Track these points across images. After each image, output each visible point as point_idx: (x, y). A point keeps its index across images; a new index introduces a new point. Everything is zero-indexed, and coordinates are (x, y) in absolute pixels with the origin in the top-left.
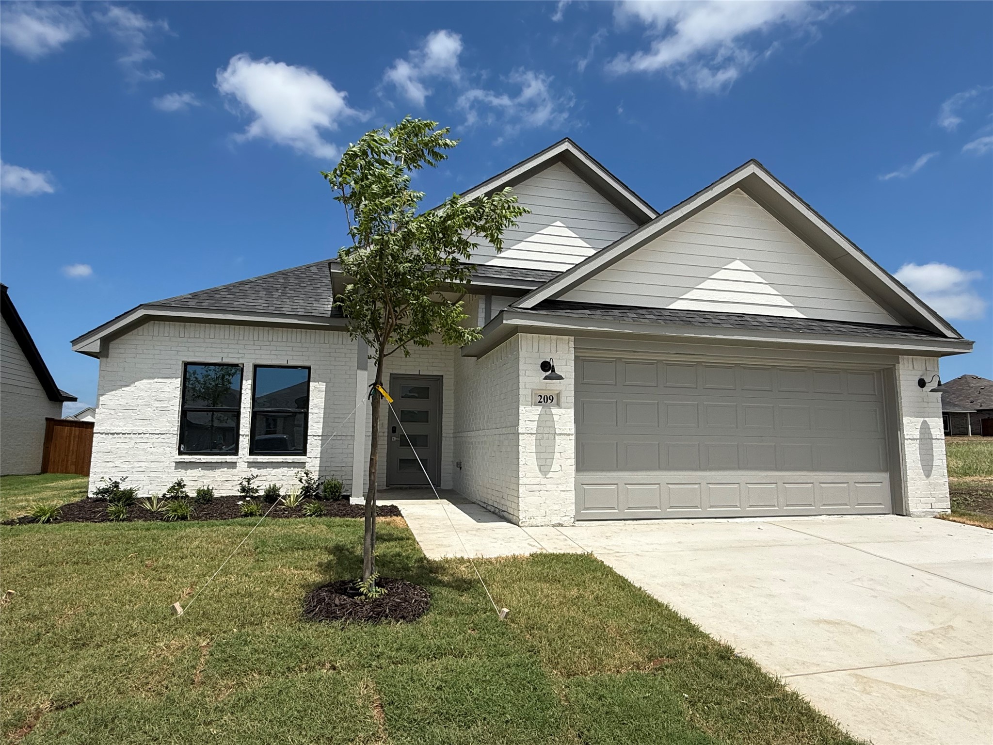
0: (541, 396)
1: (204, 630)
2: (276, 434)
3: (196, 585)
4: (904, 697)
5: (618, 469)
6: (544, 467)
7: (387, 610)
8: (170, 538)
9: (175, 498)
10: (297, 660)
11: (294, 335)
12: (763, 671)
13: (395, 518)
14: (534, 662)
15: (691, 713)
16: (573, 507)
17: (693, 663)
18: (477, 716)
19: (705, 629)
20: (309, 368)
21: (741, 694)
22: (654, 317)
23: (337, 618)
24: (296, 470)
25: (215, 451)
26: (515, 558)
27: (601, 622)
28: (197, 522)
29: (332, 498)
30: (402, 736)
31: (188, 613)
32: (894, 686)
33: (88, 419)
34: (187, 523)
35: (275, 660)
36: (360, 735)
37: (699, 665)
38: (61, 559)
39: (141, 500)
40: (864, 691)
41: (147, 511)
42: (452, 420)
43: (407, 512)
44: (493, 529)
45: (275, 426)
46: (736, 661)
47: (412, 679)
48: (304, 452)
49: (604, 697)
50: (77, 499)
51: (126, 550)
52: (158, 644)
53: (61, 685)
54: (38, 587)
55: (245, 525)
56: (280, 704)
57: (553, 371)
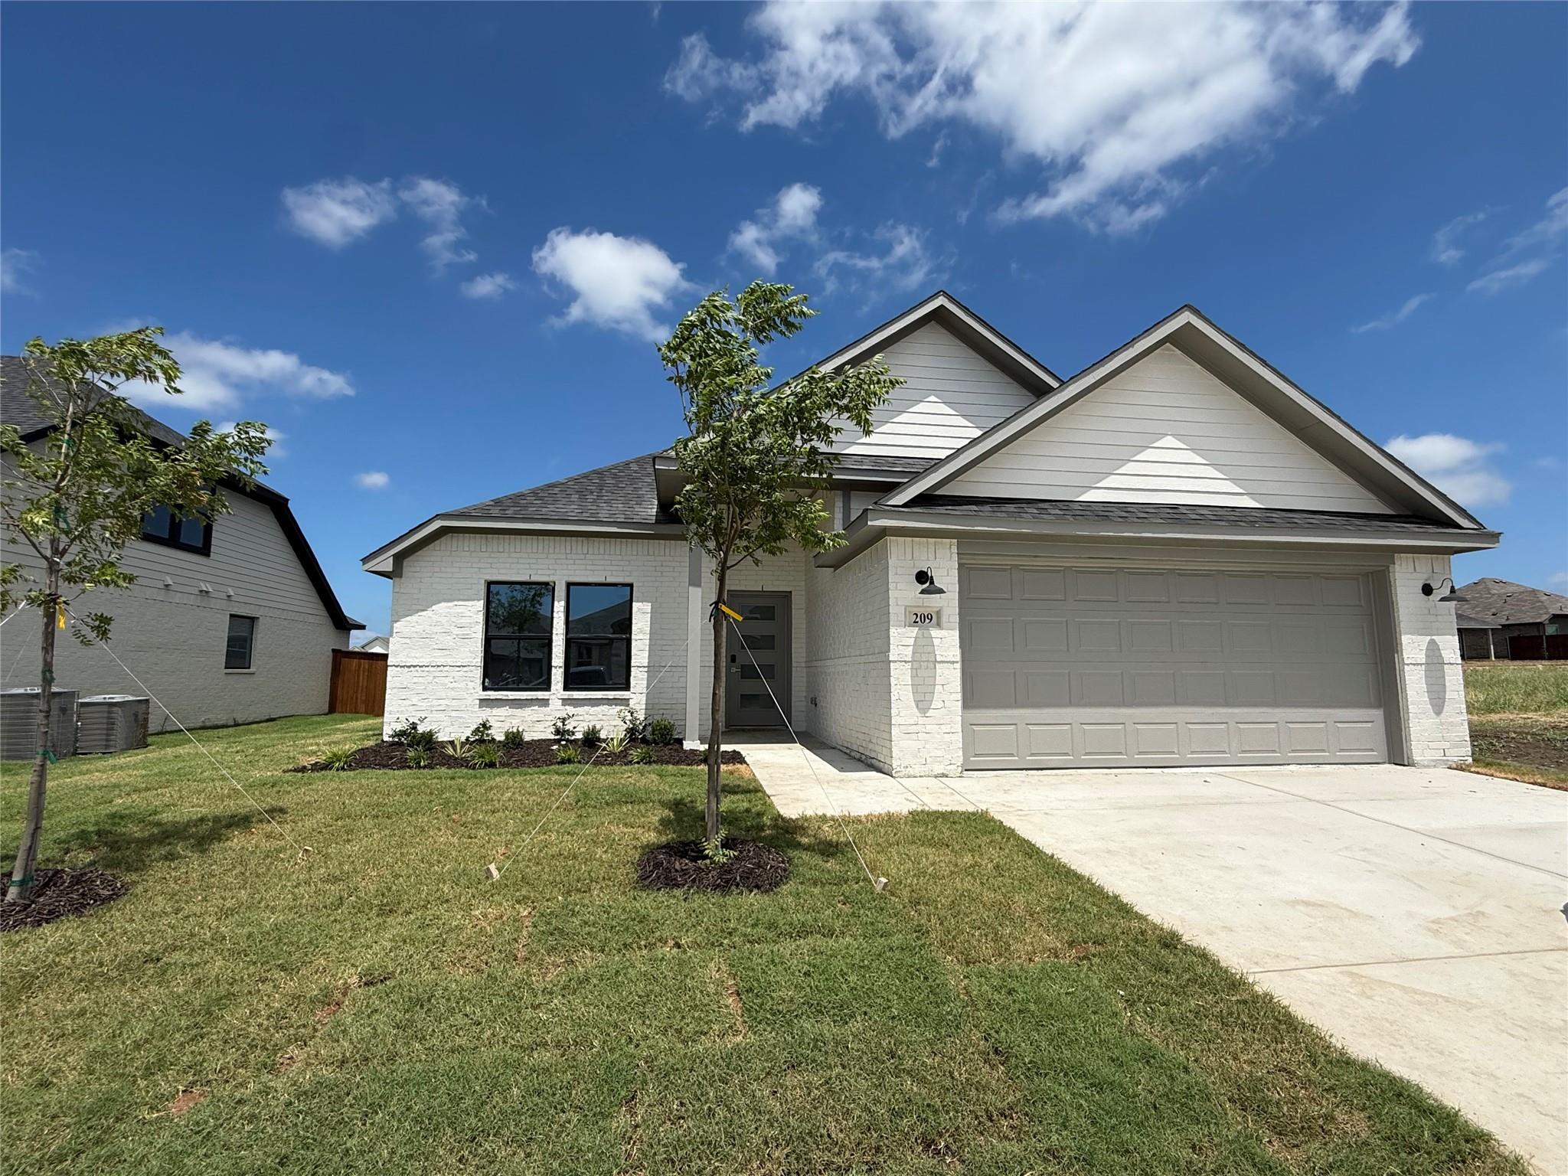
0: (916, 615)
1: (524, 897)
2: (590, 665)
3: (511, 844)
4: (1420, 1003)
5: (1016, 705)
6: (923, 704)
7: (738, 878)
8: (478, 789)
9: (481, 741)
10: (635, 936)
11: (613, 547)
12: (1223, 964)
13: (739, 766)
14: (923, 945)
15: (1129, 1014)
16: (960, 753)
17: (1128, 953)
18: (855, 1009)
19: (1141, 908)
20: (631, 586)
21: (1195, 992)
22: (1060, 512)
23: (678, 886)
24: (619, 708)
25: (521, 686)
26: (889, 816)
27: (1005, 896)
28: (507, 769)
29: (662, 742)
30: (765, 1030)
31: (505, 876)
32: (1403, 989)
33: (377, 649)
34: (496, 771)
35: (609, 935)
36: (715, 1027)
37: (1136, 954)
38: (359, 813)
39: (442, 744)
40: (1362, 994)
41: (451, 757)
42: (804, 645)
43: (753, 759)
44: (859, 781)
45: (589, 656)
46: (1186, 950)
47: (773, 961)
48: (627, 688)
49: (1014, 991)
50: (371, 743)
51: (430, 802)
52: (473, 913)
53: (369, 956)
54: (336, 843)
55: (563, 774)
56: (617, 987)
57: (932, 583)
